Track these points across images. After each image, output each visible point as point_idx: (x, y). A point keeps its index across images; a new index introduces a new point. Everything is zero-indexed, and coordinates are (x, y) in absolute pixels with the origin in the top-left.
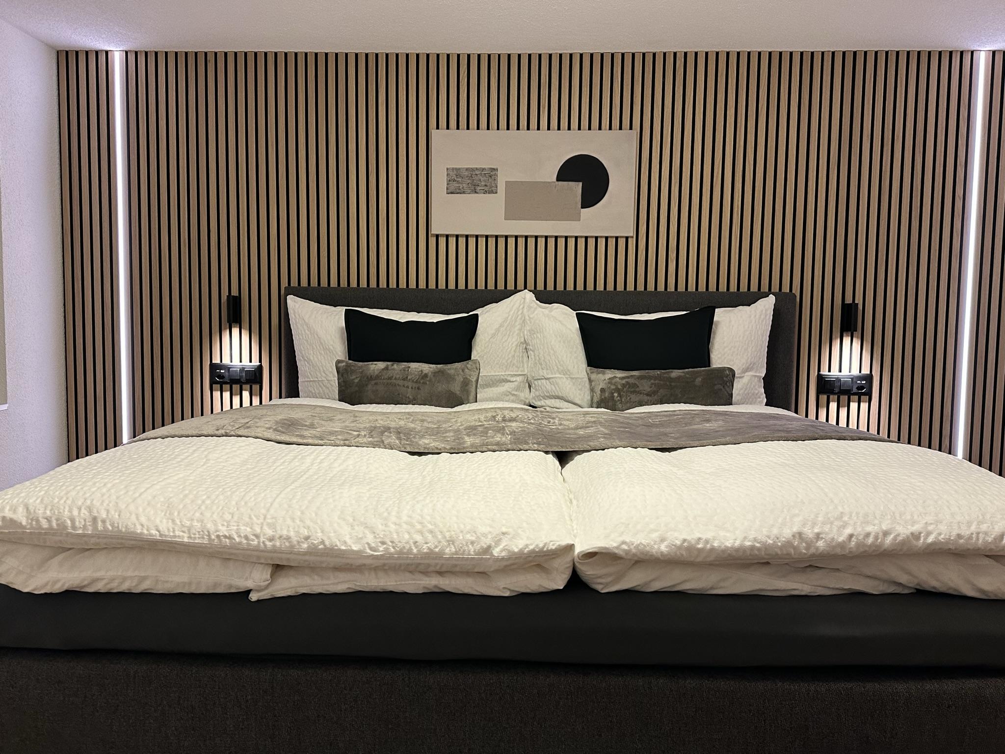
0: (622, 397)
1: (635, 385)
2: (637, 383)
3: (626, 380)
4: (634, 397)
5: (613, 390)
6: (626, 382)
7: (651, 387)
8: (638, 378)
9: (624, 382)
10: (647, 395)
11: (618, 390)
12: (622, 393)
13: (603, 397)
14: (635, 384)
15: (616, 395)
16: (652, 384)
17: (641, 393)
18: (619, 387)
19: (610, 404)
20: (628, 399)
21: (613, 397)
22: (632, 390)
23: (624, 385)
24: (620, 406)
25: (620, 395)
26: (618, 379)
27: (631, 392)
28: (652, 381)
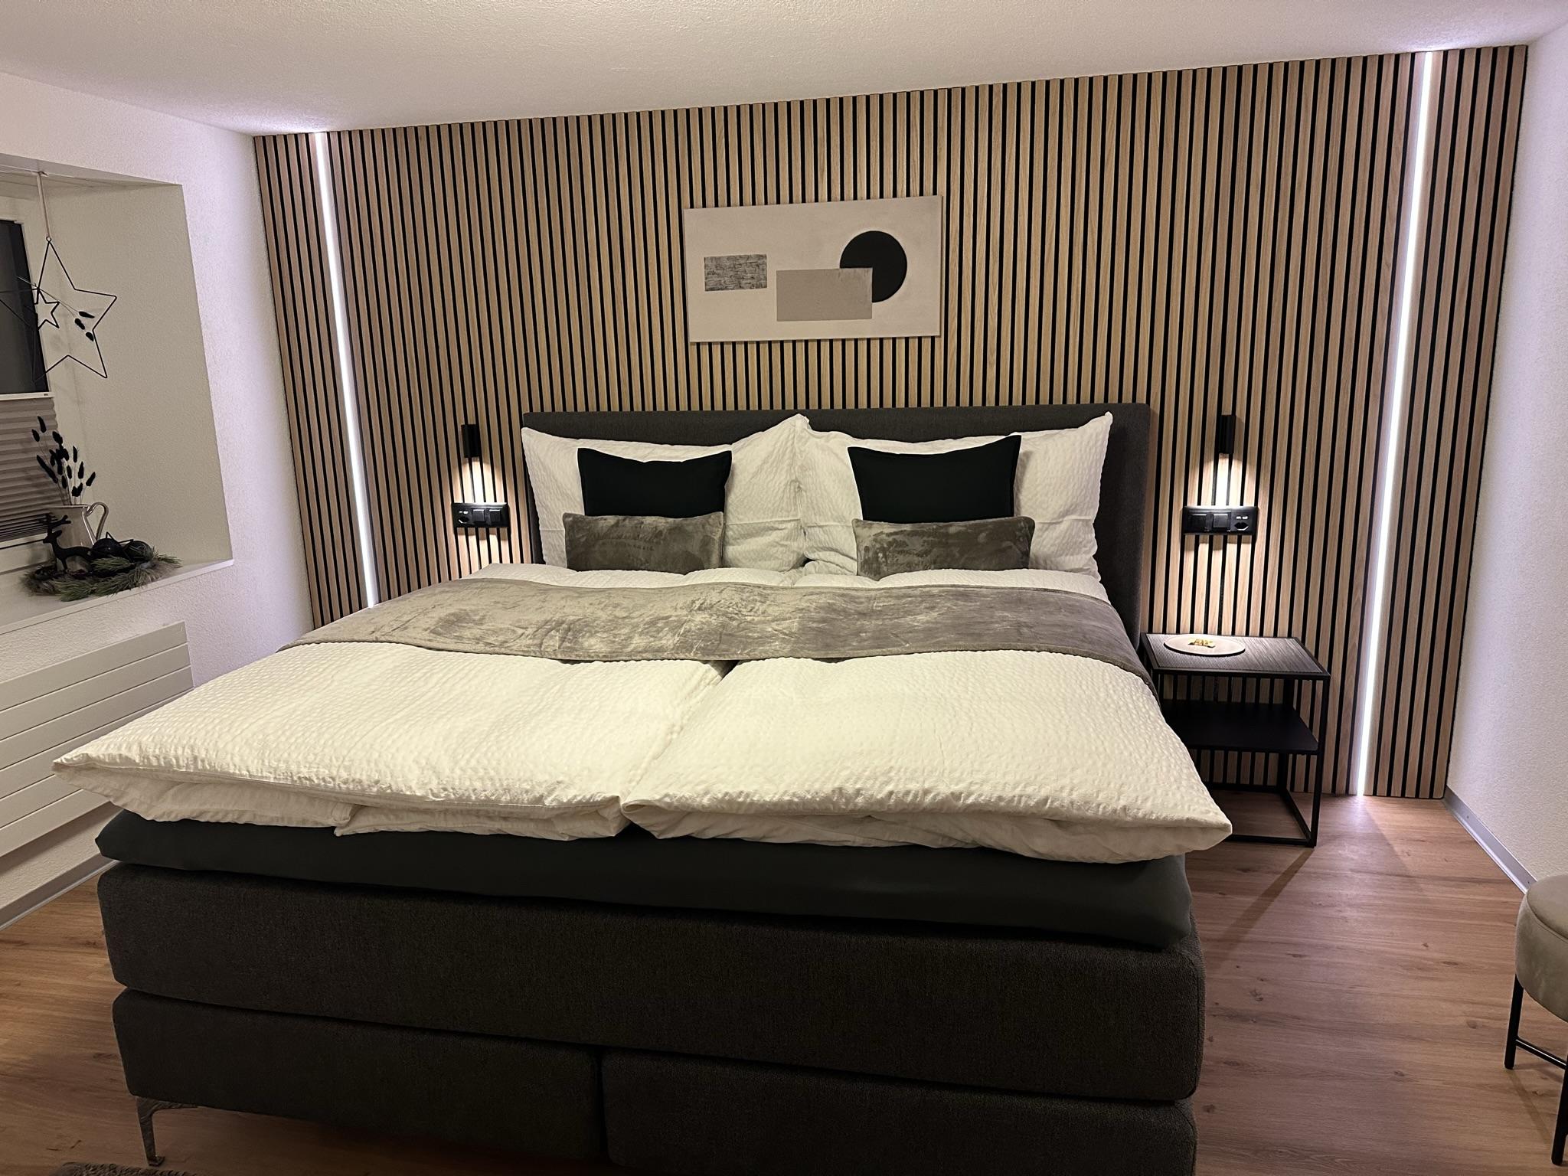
0: (886, 558)
1: (904, 544)
2: (906, 540)
3: (894, 537)
4: (901, 558)
5: (878, 549)
6: (894, 539)
7: (923, 546)
8: (908, 535)
9: (890, 539)
10: (918, 555)
11: (883, 550)
12: (887, 553)
13: (867, 558)
14: (904, 542)
15: (881, 555)
16: (925, 541)
17: (910, 554)
18: (885, 546)
19: (874, 566)
20: (895, 559)
21: (878, 557)
22: (900, 549)
23: (890, 544)
24: (885, 569)
25: (885, 556)
26: (884, 536)
27: (899, 552)
28: (925, 538)
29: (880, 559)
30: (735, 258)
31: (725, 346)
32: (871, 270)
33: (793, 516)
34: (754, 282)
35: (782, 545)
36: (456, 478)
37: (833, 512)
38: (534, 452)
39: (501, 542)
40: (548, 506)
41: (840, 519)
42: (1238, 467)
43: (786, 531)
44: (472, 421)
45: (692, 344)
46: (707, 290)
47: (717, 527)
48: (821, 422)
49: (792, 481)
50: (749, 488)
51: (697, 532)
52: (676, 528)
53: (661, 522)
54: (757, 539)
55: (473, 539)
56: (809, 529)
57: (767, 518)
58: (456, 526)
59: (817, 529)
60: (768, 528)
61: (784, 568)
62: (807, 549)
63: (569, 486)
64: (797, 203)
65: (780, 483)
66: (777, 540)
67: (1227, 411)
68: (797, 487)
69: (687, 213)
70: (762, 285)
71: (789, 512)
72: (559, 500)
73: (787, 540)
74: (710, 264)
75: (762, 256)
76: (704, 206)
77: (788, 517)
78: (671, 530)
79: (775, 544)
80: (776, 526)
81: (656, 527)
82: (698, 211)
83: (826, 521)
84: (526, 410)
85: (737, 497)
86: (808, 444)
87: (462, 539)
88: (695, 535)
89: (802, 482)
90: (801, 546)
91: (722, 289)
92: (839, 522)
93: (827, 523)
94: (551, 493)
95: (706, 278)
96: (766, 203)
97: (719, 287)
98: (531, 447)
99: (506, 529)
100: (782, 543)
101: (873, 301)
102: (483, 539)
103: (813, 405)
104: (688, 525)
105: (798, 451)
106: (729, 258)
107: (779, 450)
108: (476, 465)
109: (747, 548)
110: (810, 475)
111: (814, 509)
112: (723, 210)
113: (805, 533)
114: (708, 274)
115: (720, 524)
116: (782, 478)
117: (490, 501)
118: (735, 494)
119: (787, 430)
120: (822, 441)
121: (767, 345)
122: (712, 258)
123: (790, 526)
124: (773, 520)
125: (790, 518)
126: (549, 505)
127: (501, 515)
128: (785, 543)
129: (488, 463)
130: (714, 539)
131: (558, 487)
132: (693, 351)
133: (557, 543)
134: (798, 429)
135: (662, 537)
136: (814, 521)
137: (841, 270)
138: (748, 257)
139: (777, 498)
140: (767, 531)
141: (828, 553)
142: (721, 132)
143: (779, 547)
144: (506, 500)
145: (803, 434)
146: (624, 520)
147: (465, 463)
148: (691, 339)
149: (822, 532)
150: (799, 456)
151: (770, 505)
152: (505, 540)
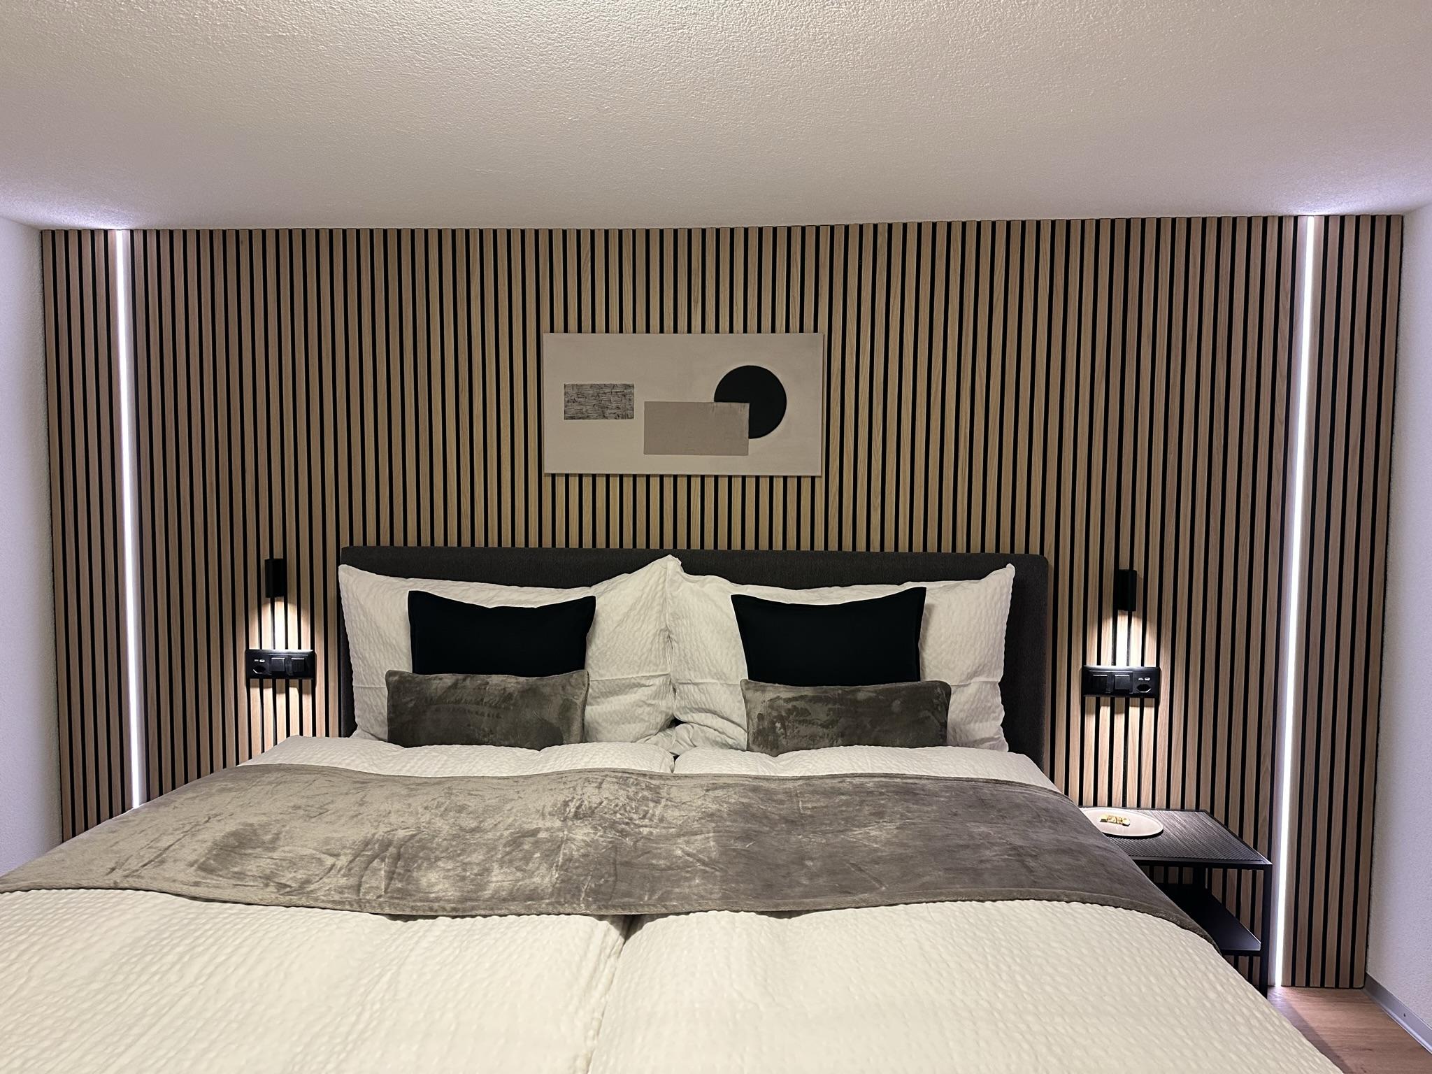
0: (785, 729)
1: (805, 712)
2: (808, 708)
3: (794, 703)
4: (804, 730)
5: (775, 717)
6: (794, 706)
7: (827, 714)
8: (810, 701)
9: (790, 706)
10: (823, 726)
11: (781, 719)
12: (786, 724)
13: (761, 727)
14: (806, 709)
15: (778, 725)
16: (830, 709)
17: (813, 724)
18: (784, 714)
19: (771, 738)
20: (796, 731)
21: (775, 728)
22: (801, 718)
23: (789, 712)
24: (784, 742)
25: (783, 726)
26: (782, 702)
27: (800, 722)
28: (830, 706)
29: (777, 730)
30: (600, 387)
31: (584, 478)
32: (748, 405)
33: (662, 670)
34: (619, 412)
35: (649, 705)
36: (253, 621)
37: (711, 668)
38: (353, 595)
39: (303, 697)
40: (366, 657)
41: (720, 676)
42: (1138, 625)
43: (653, 688)
44: (278, 554)
45: (547, 475)
46: (566, 419)
47: (580, 689)
48: (695, 564)
49: (661, 630)
50: (612, 638)
51: (556, 694)
52: (530, 689)
53: (511, 683)
54: (620, 697)
55: (268, 693)
56: (681, 686)
57: (633, 673)
58: (249, 676)
59: (691, 687)
60: (634, 684)
61: (651, 732)
62: (678, 709)
63: (394, 635)
64: (669, 332)
65: (648, 633)
66: (644, 698)
67: (1124, 565)
68: (668, 636)
69: (546, 337)
70: (627, 414)
71: (657, 666)
72: (380, 650)
73: (654, 699)
74: (570, 391)
75: (629, 386)
76: (566, 330)
77: (656, 671)
78: (523, 692)
79: (641, 703)
80: (643, 682)
81: (504, 689)
82: (559, 336)
83: (702, 678)
84: (345, 543)
85: (598, 649)
86: (681, 589)
87: (255, 692)
88: (553, 698)
89: (674, 631)
90: (670, 705)
91: (583, 418)
92: (718, 679)
93: (705, 681)
94: (370, 642)
95: (566, 406)
96: (634, 331)
97: (580, 416)
98: (349, 588)
99: (310, 681)
100: (649, 702)
101: (750, 437)
102: (281, 692)
103: (682, 544)
104: (544, 686)
105: (669, 595)
106: (592, 386)
107: (648, 595)
108: (279, 606)
109: (609, 709)
110: (683, 624)
111: (688, 663)
112: (586, 336)
113: (675, 690)
114: (568, 402)
115: (584, 685)
116: (650, 628)
117: (293, 648)
118: (596, 646)
119: (658, 573)
120: (696, 587)
121: (632, 479)
122: (573, 386)
123: (658, 681)
124: (640, 675)
125: (657, 674)
126: (367, 655)
127: (305, 663)
128: (653, 702)
129: (293, 604)
130: (576, 704)
131: (381, 635)
132: (547, 482)
133: (374, 703)
134: (670, 572)
135: (512, 702)
136: (688, 677)
137: (715, 404)
138: (614, 386)
139: (645, 650)
140: (632, 688)
141: (703, 715)
142: (587, 257)
143: (645, 706)
144: (313, 647)
145: (676, 578)
146: (464, 680)
147: (266, 603)
148: (548, 469)
149: (697, 690)
150: (671, 602)
151: (636, 658)
152: (308, 694)
